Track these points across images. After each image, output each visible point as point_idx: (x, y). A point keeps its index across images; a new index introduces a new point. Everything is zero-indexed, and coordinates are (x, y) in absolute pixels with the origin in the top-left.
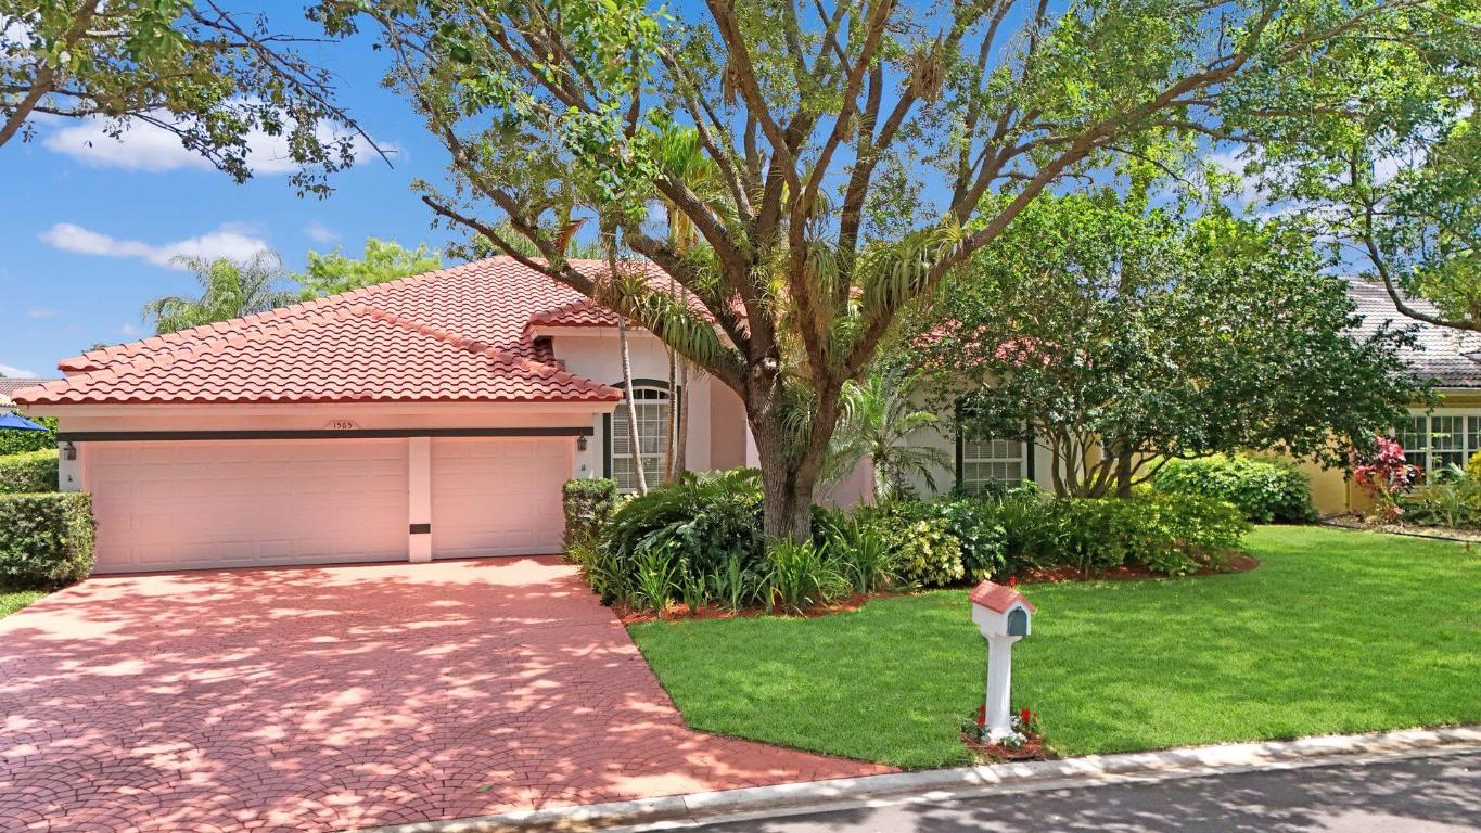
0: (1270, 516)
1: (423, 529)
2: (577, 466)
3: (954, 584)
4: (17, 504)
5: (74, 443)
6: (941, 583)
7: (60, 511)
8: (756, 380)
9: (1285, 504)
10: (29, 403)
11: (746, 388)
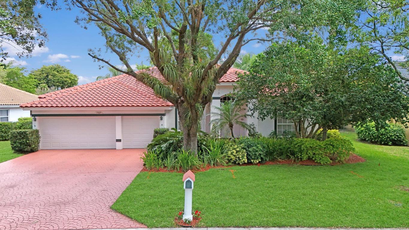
0: (390, 143)
1: (119, 141)
2: (160, 124)
3: (244, 164)
4: (17, 132)
5: (36, 117)
6: (241, 164)
7: (27, 134)
8: (180, 103)
9: (396, 139)
10: (24, 107)
11: (177, 105)
